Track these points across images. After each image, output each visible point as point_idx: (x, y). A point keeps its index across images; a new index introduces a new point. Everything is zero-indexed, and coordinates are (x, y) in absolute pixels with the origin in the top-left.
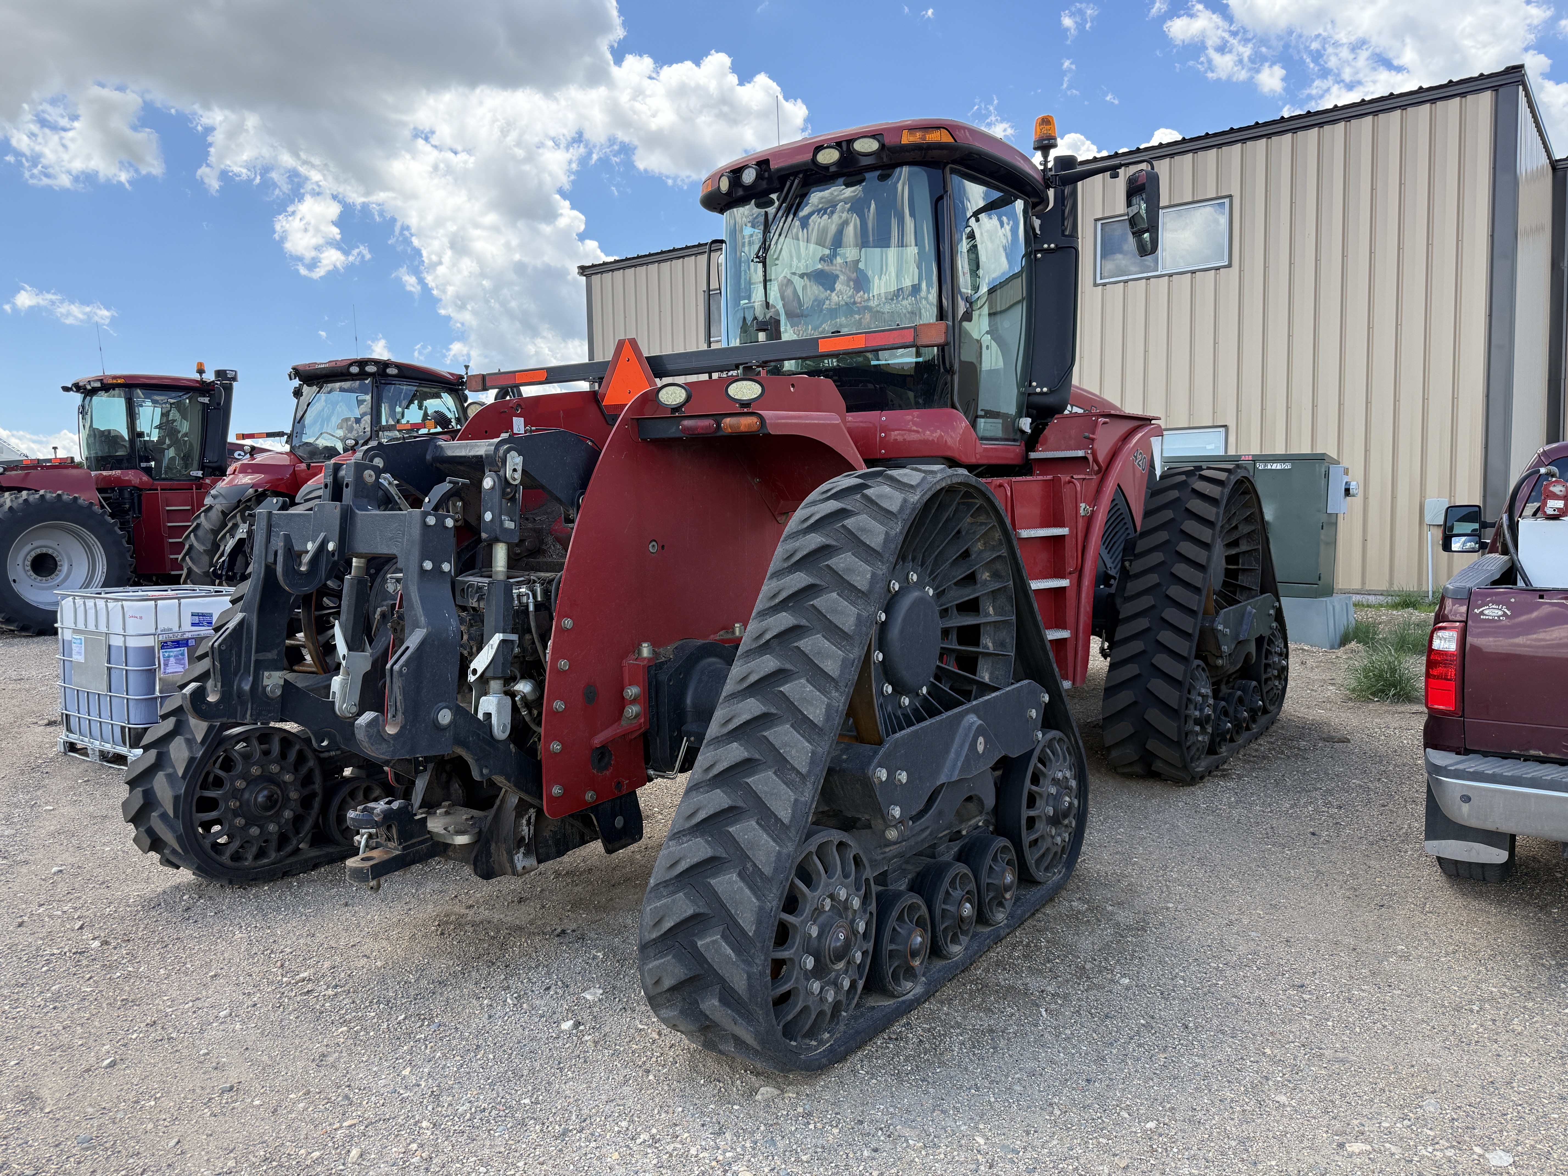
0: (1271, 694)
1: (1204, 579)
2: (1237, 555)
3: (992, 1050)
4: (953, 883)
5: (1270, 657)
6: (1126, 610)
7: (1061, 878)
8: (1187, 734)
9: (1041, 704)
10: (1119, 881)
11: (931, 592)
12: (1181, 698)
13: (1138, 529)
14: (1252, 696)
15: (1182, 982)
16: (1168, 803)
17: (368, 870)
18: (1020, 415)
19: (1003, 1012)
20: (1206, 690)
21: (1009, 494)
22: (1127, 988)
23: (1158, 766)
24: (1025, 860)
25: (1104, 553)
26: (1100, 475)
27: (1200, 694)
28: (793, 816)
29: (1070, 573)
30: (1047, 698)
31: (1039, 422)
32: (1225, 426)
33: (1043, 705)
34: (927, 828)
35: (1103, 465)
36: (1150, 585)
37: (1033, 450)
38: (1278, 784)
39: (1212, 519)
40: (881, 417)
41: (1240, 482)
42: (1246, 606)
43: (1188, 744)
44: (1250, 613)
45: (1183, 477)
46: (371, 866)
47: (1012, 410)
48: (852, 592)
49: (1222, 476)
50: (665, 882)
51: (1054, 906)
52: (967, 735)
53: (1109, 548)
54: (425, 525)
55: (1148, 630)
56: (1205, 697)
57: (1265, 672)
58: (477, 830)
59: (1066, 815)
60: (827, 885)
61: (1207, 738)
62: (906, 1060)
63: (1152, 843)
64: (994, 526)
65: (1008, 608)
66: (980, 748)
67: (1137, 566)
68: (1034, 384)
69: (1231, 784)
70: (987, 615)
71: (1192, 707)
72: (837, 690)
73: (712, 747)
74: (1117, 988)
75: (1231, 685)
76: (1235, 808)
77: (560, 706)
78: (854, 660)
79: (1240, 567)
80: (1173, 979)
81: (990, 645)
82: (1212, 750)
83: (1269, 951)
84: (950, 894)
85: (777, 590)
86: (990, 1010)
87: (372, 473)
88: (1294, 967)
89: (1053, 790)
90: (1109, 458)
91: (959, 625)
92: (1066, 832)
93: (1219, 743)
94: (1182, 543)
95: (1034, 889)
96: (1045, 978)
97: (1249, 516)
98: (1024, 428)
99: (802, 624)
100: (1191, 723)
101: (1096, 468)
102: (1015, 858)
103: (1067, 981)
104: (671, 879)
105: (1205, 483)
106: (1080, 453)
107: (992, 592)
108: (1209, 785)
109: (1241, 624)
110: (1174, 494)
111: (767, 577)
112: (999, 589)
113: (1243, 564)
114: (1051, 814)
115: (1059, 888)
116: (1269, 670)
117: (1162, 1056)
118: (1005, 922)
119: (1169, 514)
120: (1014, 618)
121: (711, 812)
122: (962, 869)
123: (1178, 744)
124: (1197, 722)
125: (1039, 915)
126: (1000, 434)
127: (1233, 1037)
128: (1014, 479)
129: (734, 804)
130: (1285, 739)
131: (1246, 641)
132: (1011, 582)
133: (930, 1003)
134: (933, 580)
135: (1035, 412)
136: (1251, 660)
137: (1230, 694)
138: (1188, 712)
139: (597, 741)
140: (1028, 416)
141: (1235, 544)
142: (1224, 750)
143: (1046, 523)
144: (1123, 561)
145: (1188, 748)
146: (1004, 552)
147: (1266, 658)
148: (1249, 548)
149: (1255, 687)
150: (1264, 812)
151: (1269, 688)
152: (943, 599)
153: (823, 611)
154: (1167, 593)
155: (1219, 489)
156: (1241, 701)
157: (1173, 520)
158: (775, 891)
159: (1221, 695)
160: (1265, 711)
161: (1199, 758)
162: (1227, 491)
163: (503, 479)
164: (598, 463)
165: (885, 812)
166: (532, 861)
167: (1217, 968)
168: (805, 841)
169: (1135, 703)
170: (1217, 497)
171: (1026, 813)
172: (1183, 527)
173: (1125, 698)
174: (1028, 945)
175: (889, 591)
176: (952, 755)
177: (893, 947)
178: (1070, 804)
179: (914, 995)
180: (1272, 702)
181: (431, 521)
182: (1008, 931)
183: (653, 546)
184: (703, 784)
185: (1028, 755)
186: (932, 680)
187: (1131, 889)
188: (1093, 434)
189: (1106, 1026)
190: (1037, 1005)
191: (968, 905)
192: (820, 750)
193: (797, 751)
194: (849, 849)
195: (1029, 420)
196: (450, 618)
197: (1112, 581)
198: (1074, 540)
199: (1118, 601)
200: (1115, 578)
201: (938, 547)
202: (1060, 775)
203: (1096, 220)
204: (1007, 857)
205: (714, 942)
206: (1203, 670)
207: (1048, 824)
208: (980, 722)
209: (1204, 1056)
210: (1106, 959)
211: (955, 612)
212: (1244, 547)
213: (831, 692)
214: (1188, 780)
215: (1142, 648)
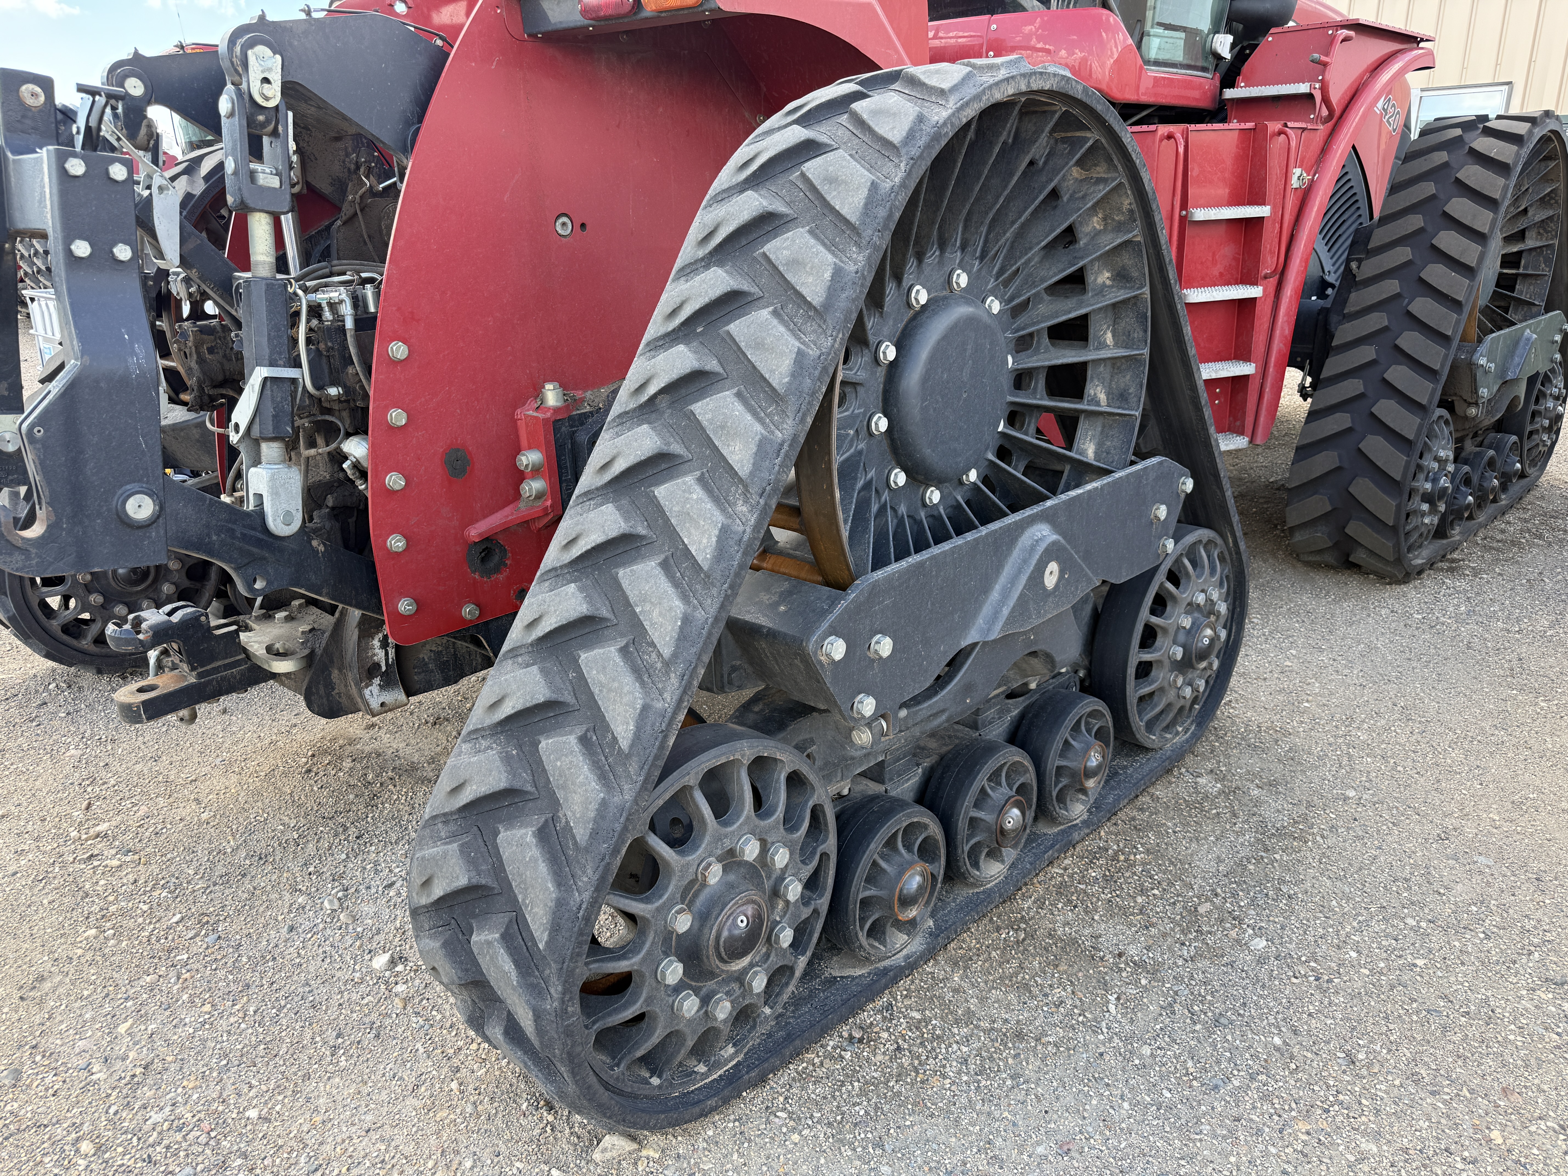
0: (1535, 453)
1: (1471, 288)
2: (1520, 253)
3: (1009, 1082)
4: (994, 777)
5: (1541, 401)
6: (1344, 333)
7: (1187, 741)
8: (1408, 515)
9: (1178, 495)
10: (1277, 741)
11: (996, 306)
12: (1408, 464)
13: (1376, 215)
14: (1508, 455)
15: (1354, 954)
16: (1367, 608)
17: (138, 707)
18: (1216, 30)
19: (1046, 995)
20: (1446, 453)
21: (1181, 150)
22: (1261, 960)
23: (1359, 556)
24: (1129, 723)
25: (1321, 248)
26: (1330, 124)
27: (1436, 459)
28: (637, 736)
29: (1265, 277)
30: (1189, 485)
31: (1245, 44)
32: (1509, 83)
33: (1183, 496)
34: (943, 711)
35: (1337, 113)
36: (1384, 296)
37: (1232, 85)
38: (1531, 587)
39: (1497, 195)
40: (989, 26)
41: (1545, 140)
42: (1523, 330)
43: (1408, 528)
44: (1528, 339)
45: (1458, 132)
46: (144, 703)
47: (1204, 24)
48: (799, 307)
49: (1521, 128)
50: (445, 815)
51: (1170, 783)
52: (1025, 561)
53: (1331, 240)
54: (63, 174)
55: (1373, 363)
56: (1442, 462)
57: (1532, 421)
58: (306, 652)
59: (1203, 655)
60: (718, 839)
61: (1436, 520)
62: (863, 1093)
63: (1335, 676)
64: (1120, 184)
65: (1138, 334)
66: (1050, 580)
67: (1369, 268)
69: (1461, 584)
70: (1102, 345)
71: (1421, 476)
72: (746, 502)
73: (547, 584)
74: (1245, 958)
75: (1479, 439)
76: (1465, 622)
77: (395, 482)
78: (782, 444)
79: (1521, 271)
80: (1339, 948)
81: (1102, 397)
82: (1440, 532)
83: (1507, 899)
84: (988, 795)
85: (678, 301)
86: (1027, 987)
87: (38, 90)
88: (1549, 937)
89: (1186, 622)
90: (1347, 98)
91: (1047, 363)
92: (1200, 677)
93: (1452, 522)
94: (1442, 234)
95: (1142, 759)
96: (1131, 925)
97: (1548, 194)
98: (1219, 51)
99: (708, 368)
100: (1417, 499)
101: (1325, 112)
102: (1111, 724)
103: (1165, 935)
104: (452, 813)
105: (1492, 140)
106: (1303, 88)
107: (1114, 305)
108: (1429, 582)
109: (1512, 356)
110: (1442, 157)
111: (672, 276)
112: (1124, 302)
113: (1525, 268)
114: (1179, 656)
115: (1178, 756)
116: (1537, 419)
117: (1303, 1126)
118: (1085, 816)
119: (1428, 188)
120: (1146, 351)
121: (519, 707)
122: (1015, 755)
123: (1394, 529)
124: (1428, 498)
125: (1145, 799)
126: (1179, 56)
127: (1433, 1093)
128: (1192, 127)
129: (554, 697)
130: (1545, 515)
131: (1515, 381)
132: (1147, 290)
133: (937, 962)
134: (1006, 283)
135: (1241, 26)
136: (1517, 406)
137: (1477, 454)
138: (1415, 484)
139: (475, 532)
140: (1230, 31)
141: (1521, 236)
142: (1456, 532)
143: (1236, 201)
144: (1348, 261)
145: (1407, 534)
146: (1136, 234)
147: (1537, 402)
148: (1539, 244)
149: (1515, 443)
150: (1508, 631)
151: (1534, 443)
152: (1022, 320)
153: (742, 345)
154: (1410, 308)
155: (1515, 148)
156: (1491, 463)
157: (1433, 197)
158: (589, 871)
159: (1463, 455)
160: (1522, 475)
161: (1420, 546)
162: (1525, 151)
163: (246, 97)
164: (443, 74)
165: (845, 707)
166: (399, 695)
167: (1415, 930)
168: (661, 779)
169: (1339, 469)
170: (1509, 161)
171: (1136, 656)
172: (1447, 209)
173: (1324, 462)
174: (1115, 858)
175: (909, 305)
176: (995, 595)
177: (872, 892)
178: (1212, 640)
179: (907, 957)
180: (1533, 463)
181: (76, 167)
182: (1087, 831)
183: (564, 224)
184: (523, 651)
185: (1149, 576)
186: (991, 456)
187: (1292, 758)
188: (1327, 55)
189: (1214, 1045)
190: (1105, 985)
191: (1016, 812)
192: (700, 614)
193: (661, 614)
194: (780, 765)
195: (1230, 38)
196: (131, 342)
197: (1329, 291)
198: (1277, 226)
199: (1334, 318)
200: (1332, 286)
201: (1013, 223)
202: (1201, 599)
204: (1097, 724)
205: (489, 943)
206: (1447, 423)
207: (1172, 671)
208: (1055, 537)
209: (1377, 1136)
210: (1234, 895)
211: (1046, 340)
212: (1531, 243)
213: (735, 504)
214: (1400, 576)
215: (1361, 389)
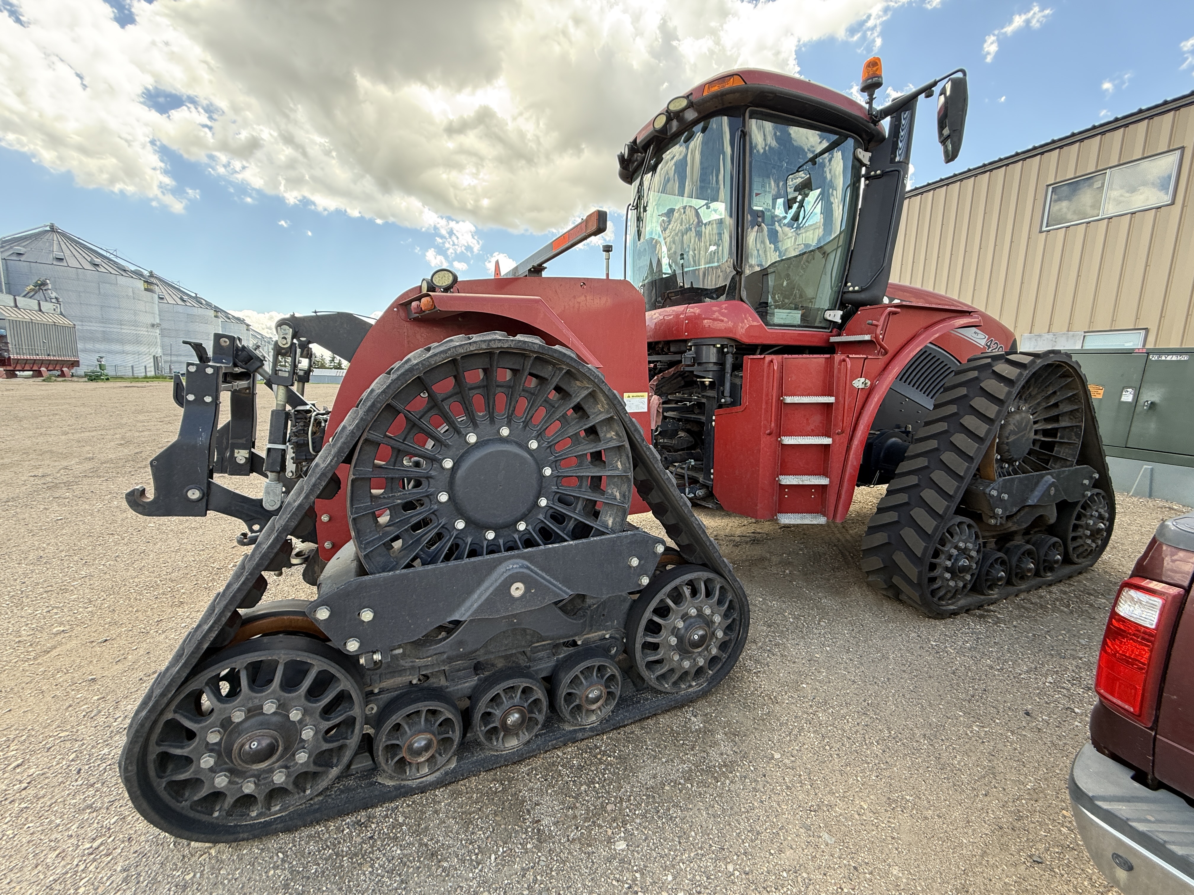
0: (1080, 550)
1: (979, 449)
2: (1056, 429)
5: (1083, 519)
8: (934, 579)
14: (1049, 550)
15: (670, 878)
20: (968, 545)
21: (776, 368)
26: (890, 356)
27: (956, 547)
29: (840, 433)
30: (661, 549)
32: (1146, 329)
33: (659, 554)
36: (928, 449)
42: (1046, 475)
44: (1047, 481)
45: (989, 360)
52: (496, 580)
57: (1075, 531)
59: (697, 645)
60: (249, 699)
61: (962, 584)
64: (594, 390)
65: (627, 465)
66: (516, 592)
68: (849, 284)
69: (980, 628)
70: (614, 468)
71: (943, 556)
74: (602, 853)
76: (963, 655)
79: (1058, 440)
82: (975, 592)
84: (503, 702)
89: (679, 624)
90: (905, 342)
92: (698, 657)
93: (985, 587)
94: (967, 417)
97: (1071, 397)
98: (832, 319)
100: (939, 570)
101: (881, 350)
102: (619, 675)
103: (573, 817)
105: (1007, 366)
106: (867, 337)
108: (958, 621)
113: (1061, 438)
114: (674, 643)
116: (1079, 530)
118: (595, 725)
120: (631, 474)
124: (950, 570)
125: (648, 723)
126: (798, 321)
131: (1039, 505)
135: (850, 306)
136: (1047, 521)
138: (937, 561)
140: (841, 309)
141: (1055, 419)
142: (993, 592)
143: (822, 393)
146: (613, 415)
147: (1075, 519)
148: (1069, 424)
149: (1056, 542)
151: (1078, 544)
154: (941, 457)
155: (1019, 371)
156: (1026, 554)
157: (965, 396)
160: (1068, 564)
161: (953, 598)
162: (1027, 373)
165: (337, 643)
169: (888, 544)
170: (1013, 378)
171: (642, 638)
172: (972, 403)
173: (881, 538)
176: (475, 596)
178: (702, 636)
179: (427, 782)
180: (1081, 557)
181: (192, 369)
182: (592, 734)
186: (542, 518)
187: (763, 719)
188: (878, 321)
190: (507, 840)
191: (516, 715)
195: (841, 312)
196: (202, 432)
198: (842, 407)
202: (693, 612)
203: (1048, 186)
204: (609, 673)
207: (671, 650)
211: (587, 462)
212: (1063, 423)
215: (906, 500)
